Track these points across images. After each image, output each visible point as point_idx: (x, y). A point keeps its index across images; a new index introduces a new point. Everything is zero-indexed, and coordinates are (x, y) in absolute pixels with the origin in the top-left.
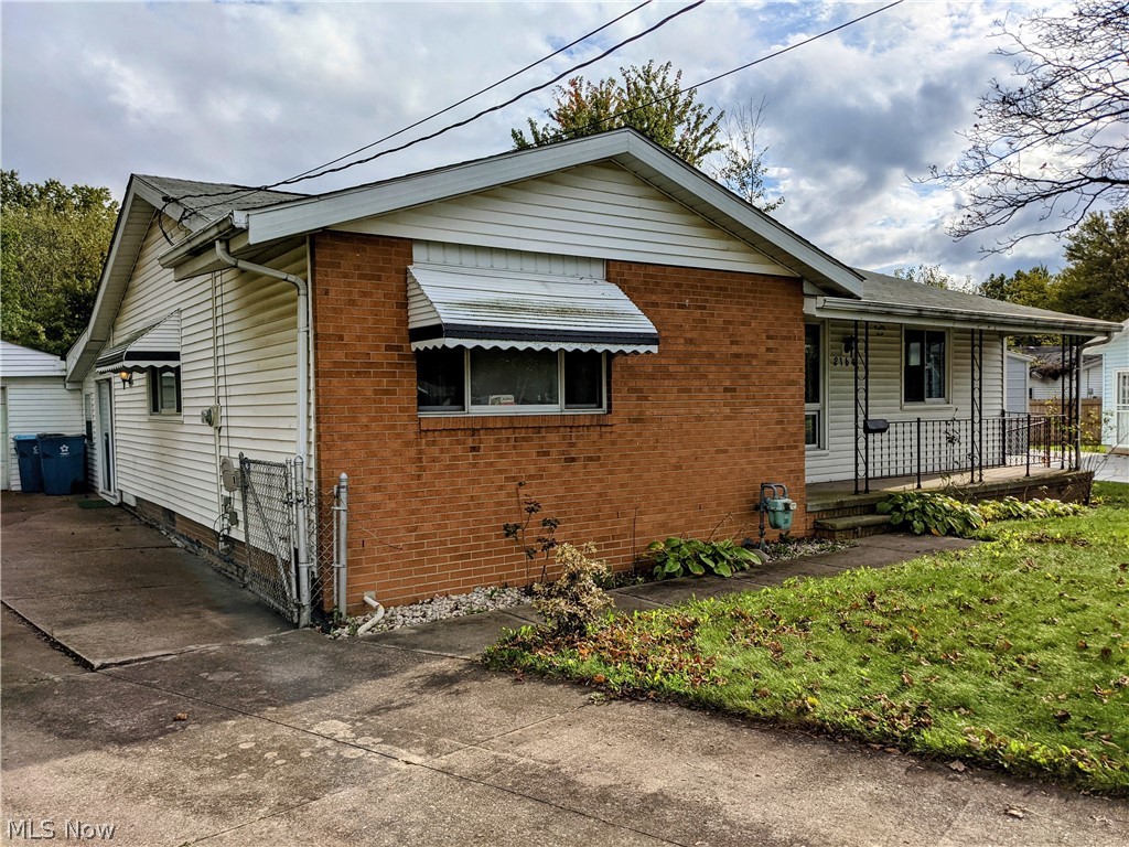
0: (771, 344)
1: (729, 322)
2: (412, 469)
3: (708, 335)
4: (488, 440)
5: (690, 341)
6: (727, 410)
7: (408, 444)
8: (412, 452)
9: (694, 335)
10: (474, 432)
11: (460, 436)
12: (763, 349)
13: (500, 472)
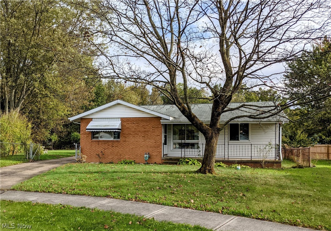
0: (153, 129)
1: (144, 126)
2: (90, 146)
3: (139, 128)
4: (100, 143)
5: (135, 129)
6: (143, 140)
7: (90, 143)
8: (90, 144)
9: (136, 128)
10: (98, 142)
11: (97, 142)
12: (151, 130)
13: (102, 147)
